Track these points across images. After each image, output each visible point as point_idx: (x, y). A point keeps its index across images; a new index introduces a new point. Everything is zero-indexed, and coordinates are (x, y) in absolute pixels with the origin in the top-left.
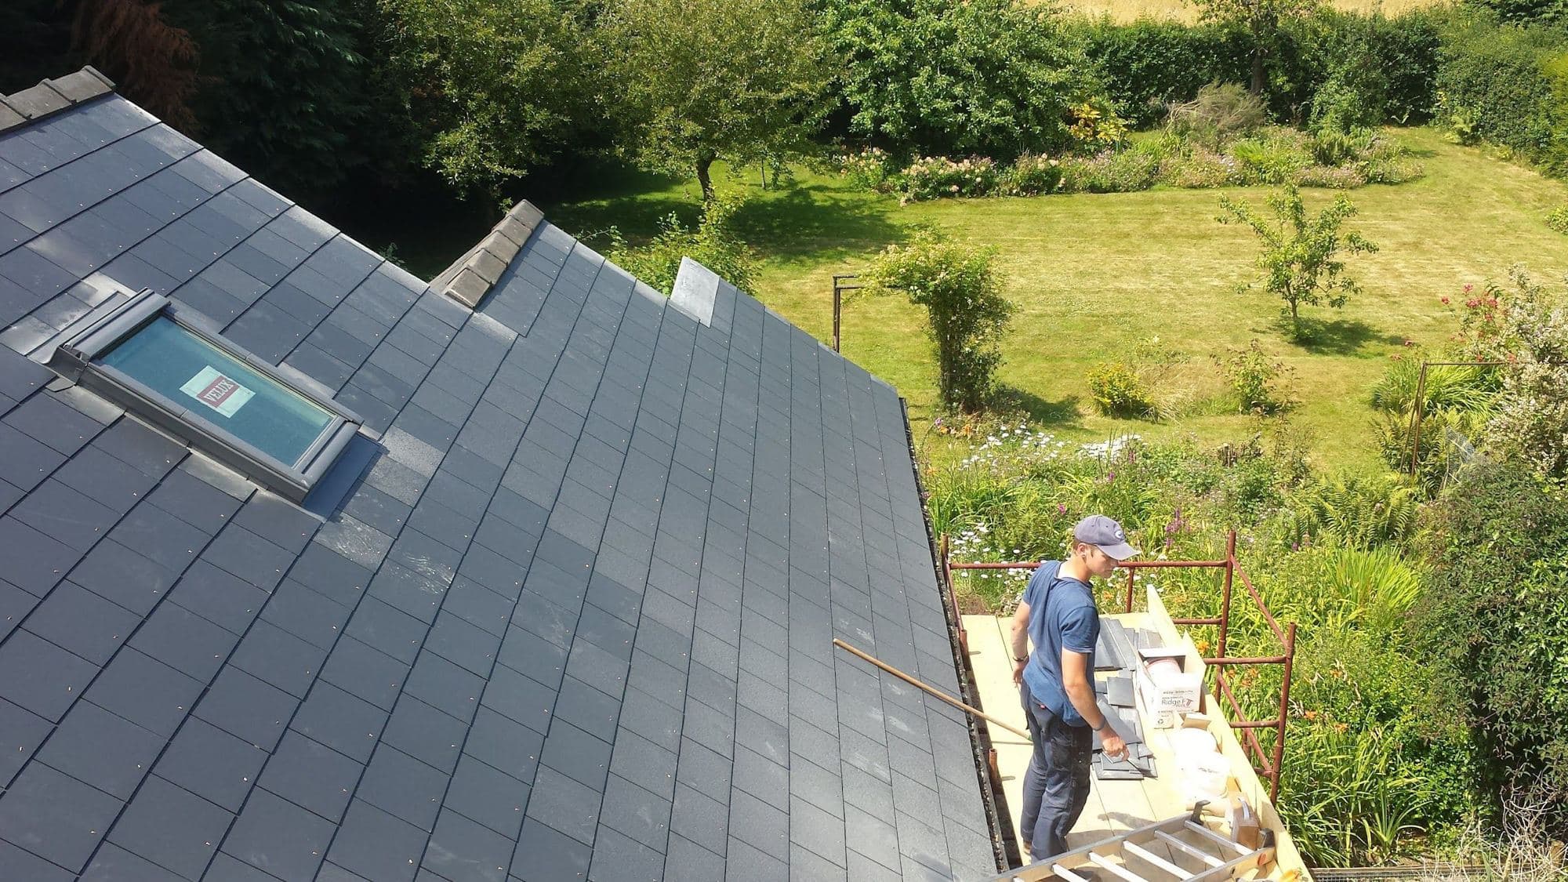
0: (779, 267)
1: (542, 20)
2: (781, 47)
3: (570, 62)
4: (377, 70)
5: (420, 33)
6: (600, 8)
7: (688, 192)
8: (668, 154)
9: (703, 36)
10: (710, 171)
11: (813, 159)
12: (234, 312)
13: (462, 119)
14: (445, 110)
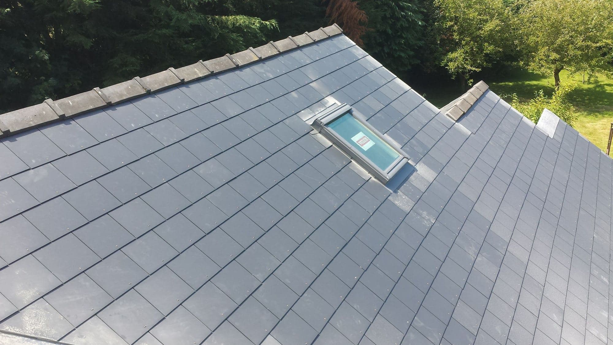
0: (585, 117)
1: (497, 10)
2: (600, 24)
3: (506, 27)
4: (429, 28)
5: (448, 14)
6: (522, 6)
7: (549, 82)
8: (542, 66)
9: (566, 19)
10: (560, 74)
11: (609, 72)
12: (372, 114)
13: (458, 48)
14: (453, 44)
